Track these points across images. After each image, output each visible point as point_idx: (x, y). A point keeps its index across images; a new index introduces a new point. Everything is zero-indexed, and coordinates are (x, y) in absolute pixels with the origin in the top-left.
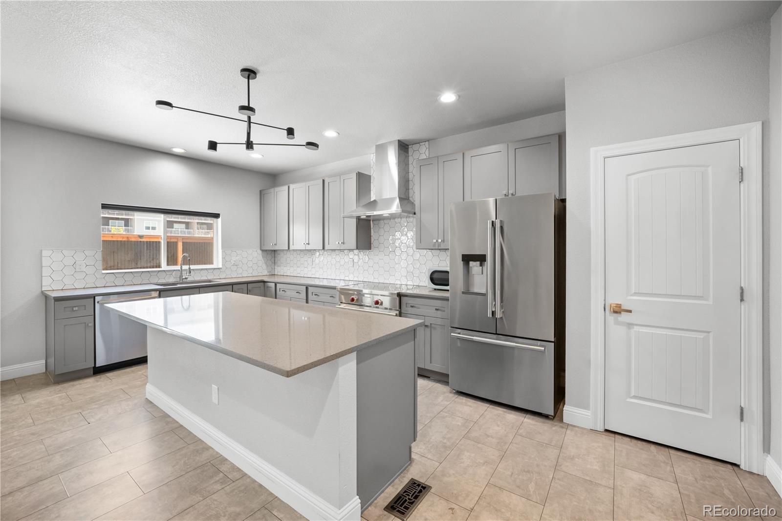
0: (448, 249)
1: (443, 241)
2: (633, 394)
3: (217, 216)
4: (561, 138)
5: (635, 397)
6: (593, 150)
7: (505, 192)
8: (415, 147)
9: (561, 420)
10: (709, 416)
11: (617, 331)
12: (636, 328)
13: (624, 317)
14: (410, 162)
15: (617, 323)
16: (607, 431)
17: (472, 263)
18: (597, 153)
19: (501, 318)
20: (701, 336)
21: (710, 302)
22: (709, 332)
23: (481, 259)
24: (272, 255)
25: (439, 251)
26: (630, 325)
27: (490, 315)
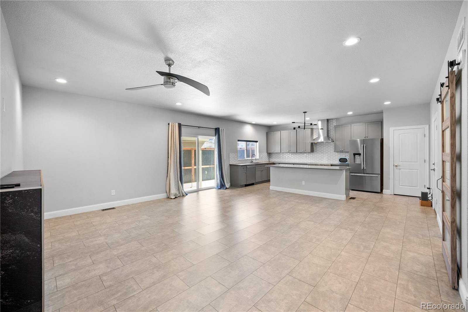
0: (349, 152)
1: (344, 150)
2: (401, 185)
3: (257, 142)
4: (382, 123)
5: (401, 186)
6: (390, 128)
7: (365, 136)
8: (331, 120)
9: (382, 193)
10: (418, 188)
11: (397, 171)
12: (402, 170)
13: (398, 167)
14: (329, 125)
15: (396, 169)
16: (394, 194)
17: (356, 156)
18: (391, 129)
19: (365, 169)
20: (416, 170)
21: (418, 163)
22: (418, 170)
23: (360, 154)
24: (269, 154)
25: (345, 153)
26: (400, 169)
27: (362, 168)
